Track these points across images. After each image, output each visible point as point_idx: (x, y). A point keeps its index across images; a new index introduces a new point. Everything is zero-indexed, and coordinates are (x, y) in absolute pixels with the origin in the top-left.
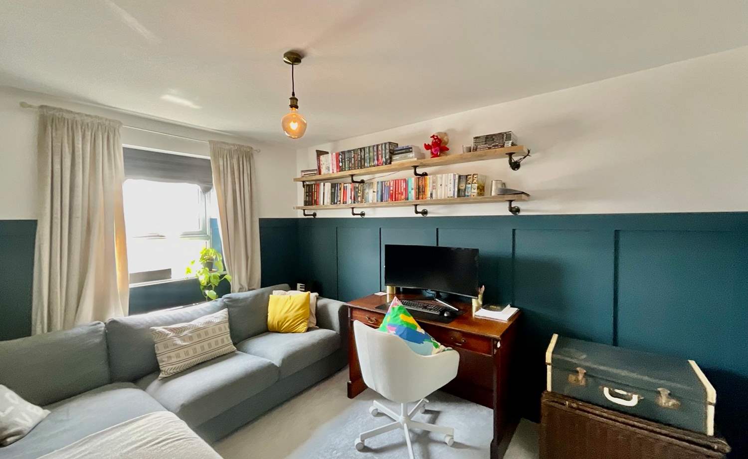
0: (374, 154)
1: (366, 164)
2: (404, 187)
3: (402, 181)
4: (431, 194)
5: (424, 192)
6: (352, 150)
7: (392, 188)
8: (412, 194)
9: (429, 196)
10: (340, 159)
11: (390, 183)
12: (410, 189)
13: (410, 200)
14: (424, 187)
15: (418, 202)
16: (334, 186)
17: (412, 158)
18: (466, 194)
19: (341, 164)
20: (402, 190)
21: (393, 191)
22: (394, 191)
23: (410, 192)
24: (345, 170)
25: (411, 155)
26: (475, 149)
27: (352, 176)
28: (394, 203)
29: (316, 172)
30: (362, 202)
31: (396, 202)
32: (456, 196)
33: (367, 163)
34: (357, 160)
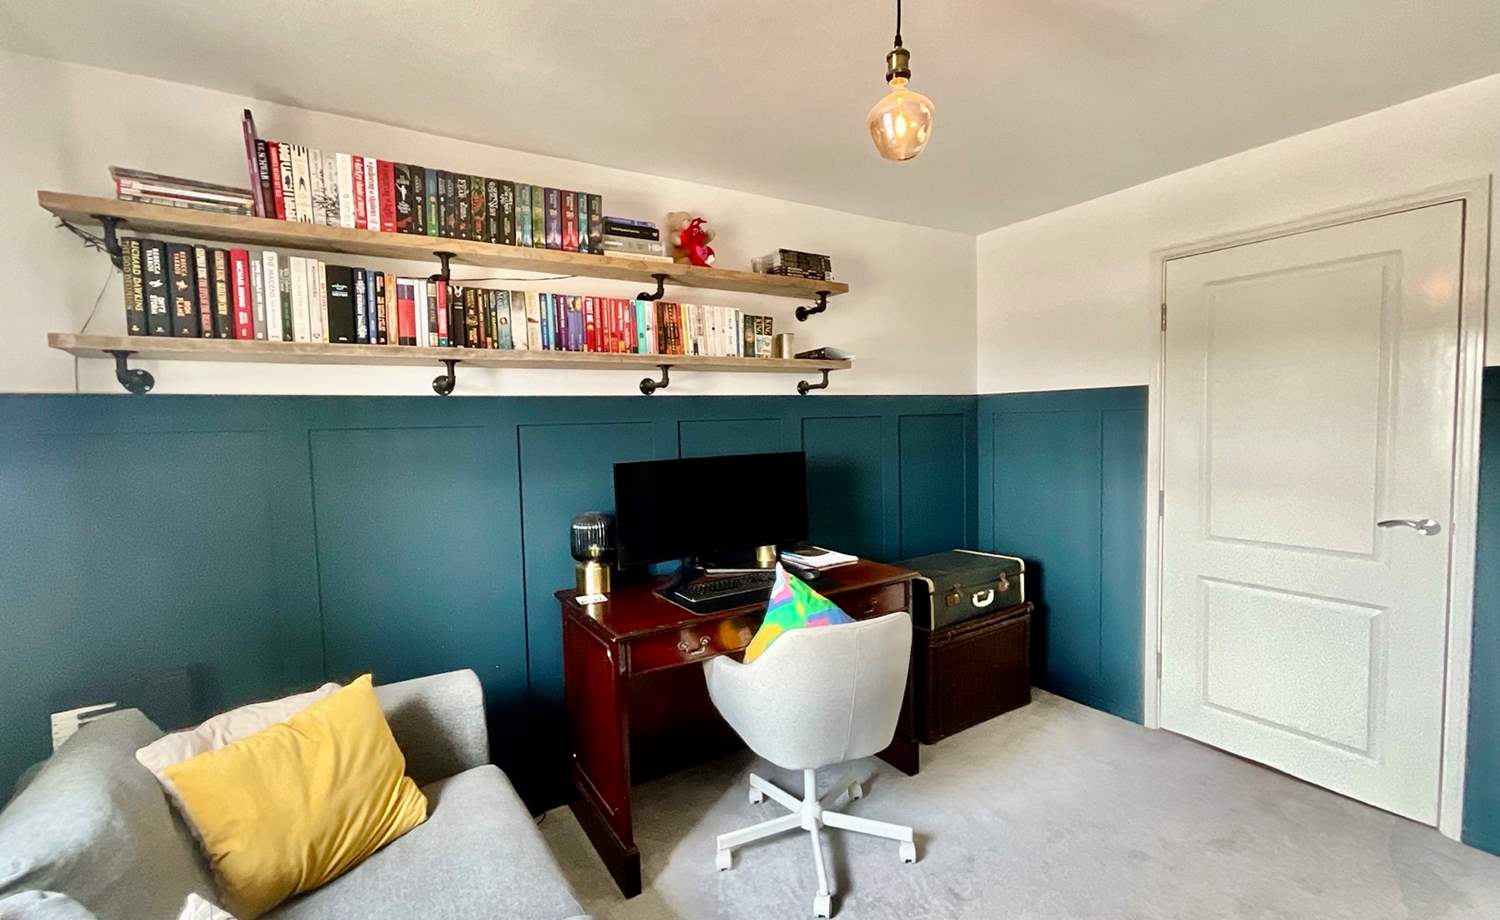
0: (547, 213)
1: (519, 235)
2: (627, 320)
3: (620, 304)
4: (696, 346)
5: (677, 338)
6: (462, 177)
7: (590, 319)
8: (648, 341)
9: (692, 348)
10: (403, 191)
11: (584, 304)
12: (641, 328)
13: (642, 352)
14: (677, 327)
15: (666, 359)
16: (338, 275)
17: (659, 254)
18: (756, 352)
19: (404, 208)
20: (621, 328)
21: (594, 324)
22: (598, 326)
23: (642, 335)
24: (425, 233)
25: (655, 247)
26: (783, 271)
27: (446, 257)
28: (596, 357)
29: (248, 203)
30: (480, 345)
31: (605, 353)
32: (742, 355)
33: (522, 230)
34: (479, 214)
